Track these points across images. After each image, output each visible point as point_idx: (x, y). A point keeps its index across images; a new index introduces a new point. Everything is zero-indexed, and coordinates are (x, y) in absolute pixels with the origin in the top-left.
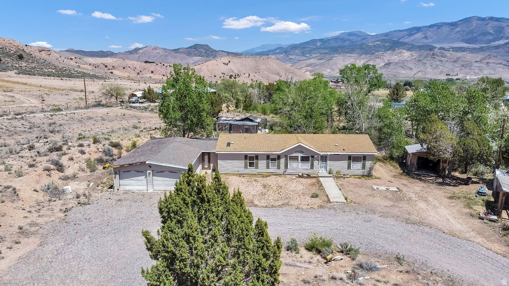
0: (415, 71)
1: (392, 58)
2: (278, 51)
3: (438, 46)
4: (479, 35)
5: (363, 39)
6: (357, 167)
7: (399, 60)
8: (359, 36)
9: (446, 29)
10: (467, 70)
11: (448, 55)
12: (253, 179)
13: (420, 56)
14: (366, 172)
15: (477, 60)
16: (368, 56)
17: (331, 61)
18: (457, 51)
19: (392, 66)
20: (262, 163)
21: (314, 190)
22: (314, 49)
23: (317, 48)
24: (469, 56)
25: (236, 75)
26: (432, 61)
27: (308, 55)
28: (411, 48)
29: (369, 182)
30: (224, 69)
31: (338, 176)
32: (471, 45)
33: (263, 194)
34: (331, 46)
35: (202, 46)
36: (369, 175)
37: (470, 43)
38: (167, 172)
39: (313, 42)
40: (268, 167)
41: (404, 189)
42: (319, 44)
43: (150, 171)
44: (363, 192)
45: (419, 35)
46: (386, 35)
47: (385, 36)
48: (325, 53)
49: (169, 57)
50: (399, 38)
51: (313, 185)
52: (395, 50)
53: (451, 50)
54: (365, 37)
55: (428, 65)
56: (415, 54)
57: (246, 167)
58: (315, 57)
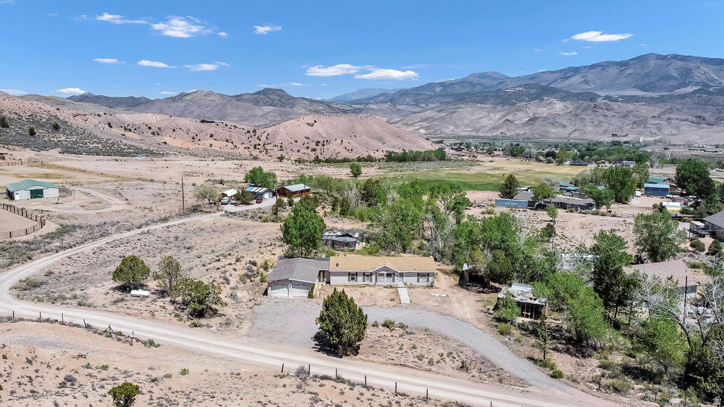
0: (570, 128)
1: (539, 111)
2: (381, 98)
3: (603, 94)
4: (659, 80)
5: (500, 83)
6: (423, 281)
7: (549, 114)
8: (495, 79)
9: (614, 71)
10: (640, 129)
11: (616, 107)
12: (354, 288)
13: (577, 108)
14: (429, 284)
15: (654, 115)
16: (506, 107)
17: (455, 115)
18: (627, 102)
19: (538, 123)
20: (360, 278)
21: (392, 296)
22: (432, 97)
23: (436, 96)
24: (644, 110)
25: (324, 142)
26: (593, 116)
27: (423, 105)
28: (565, 96)
29: (431, 291)
30: (308, 131)
31: (411, 287)
32: (648, 93)
33: (361, 299)
34: (455, 92)
35: (274, 91)
36: (431, 286)
37: (646, 91)
38: (301, 285)
39: (430, 86)
40: (364, 281)
41: (451, 295)
42: (438, 89)
43: (290, 285)
44: (423, 297)
45: (576, 79)
46: (532, 77)
47: (531, 79)
48: (448, 103)
49: (229, 107)
50: (548, 83)
51: (393, 293)
52: (543, 99)
53: (620, 99)
54: (503, 80)
55: (588, 121)
56: (571, 106)
57: (349, 281)
58: (432, 109)
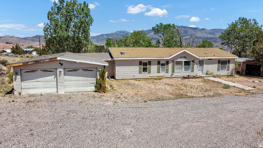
20: (154, 68)
22: (103, 39)
27: (100, 42)
38: (80, 71)
39: (102, 35)
40: (158, 72)
42: (105, 36)
43: (61, 70)
57: (140, 72)
